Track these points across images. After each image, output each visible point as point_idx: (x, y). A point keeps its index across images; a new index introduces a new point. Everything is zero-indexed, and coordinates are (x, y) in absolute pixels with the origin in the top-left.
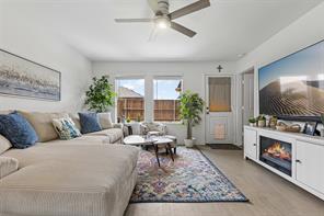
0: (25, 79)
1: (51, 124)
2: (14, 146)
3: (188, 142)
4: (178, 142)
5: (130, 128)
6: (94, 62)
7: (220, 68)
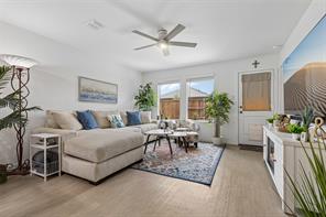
0: (96, 92)
1: (107, 118)
2: (84, 128)
3: (215, 140)
4: (200, 138)
5: (166, 123)
6: (144, 73)
7: (256, 63)
